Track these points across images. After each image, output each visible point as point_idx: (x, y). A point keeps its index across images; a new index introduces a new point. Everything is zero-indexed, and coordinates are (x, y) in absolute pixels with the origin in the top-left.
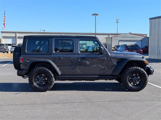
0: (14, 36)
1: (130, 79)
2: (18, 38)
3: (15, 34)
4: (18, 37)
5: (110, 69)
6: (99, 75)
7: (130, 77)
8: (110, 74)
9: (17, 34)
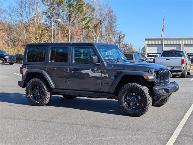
0: (160, 43)
1: (127, 99)
2: (165, 47)
3: (161, 41)
4: (164, 45)
5: (106, 84)
6: (94, 92)
7: (128, 97)
8: (107, 91)
9: (164, 41)
